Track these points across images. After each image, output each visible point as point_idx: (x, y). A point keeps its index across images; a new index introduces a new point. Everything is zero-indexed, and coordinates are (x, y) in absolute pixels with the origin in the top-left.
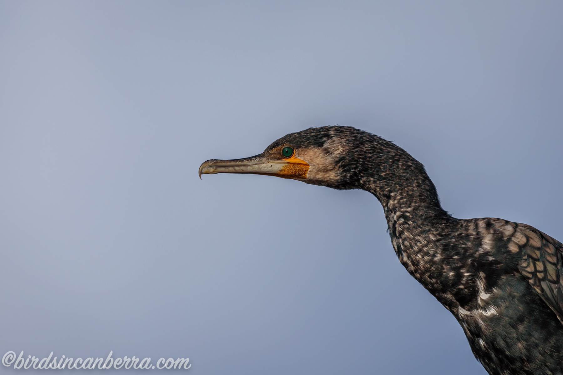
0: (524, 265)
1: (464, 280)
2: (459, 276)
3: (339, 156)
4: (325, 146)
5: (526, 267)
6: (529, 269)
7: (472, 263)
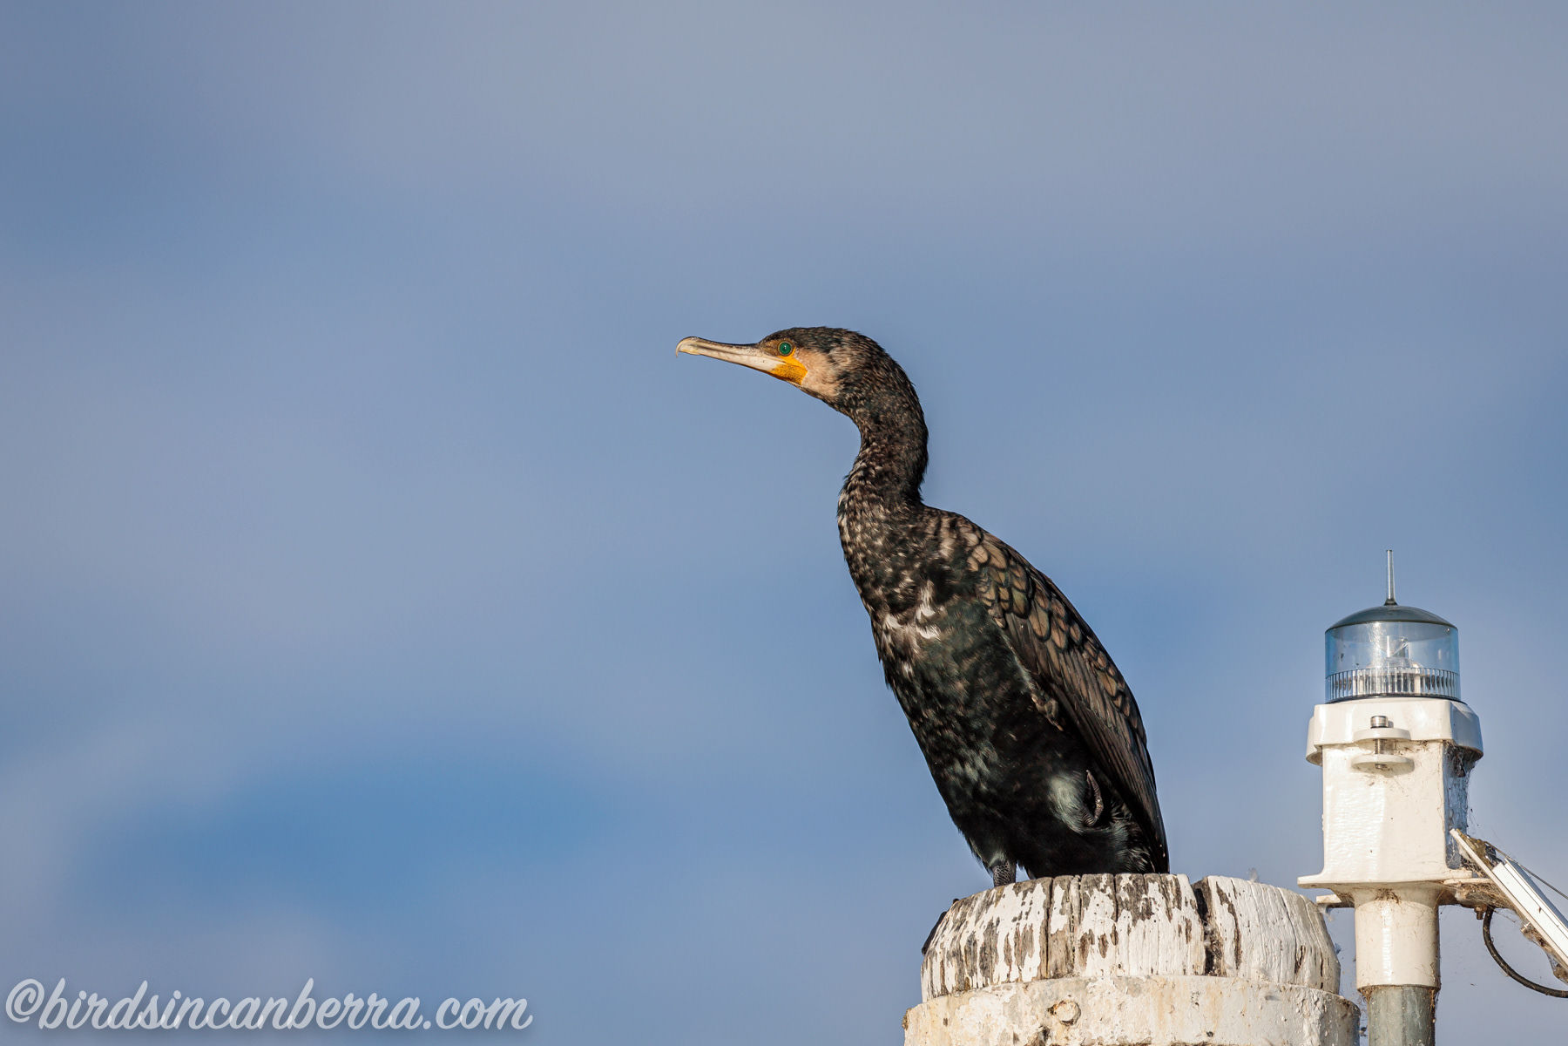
0: (983, 589)
1: (902, 585)
2: (897, 578)
3: (844, 369)
4: (832, 353)
5: (985, 593)
6: (988, 596)
7: (921, 568)
